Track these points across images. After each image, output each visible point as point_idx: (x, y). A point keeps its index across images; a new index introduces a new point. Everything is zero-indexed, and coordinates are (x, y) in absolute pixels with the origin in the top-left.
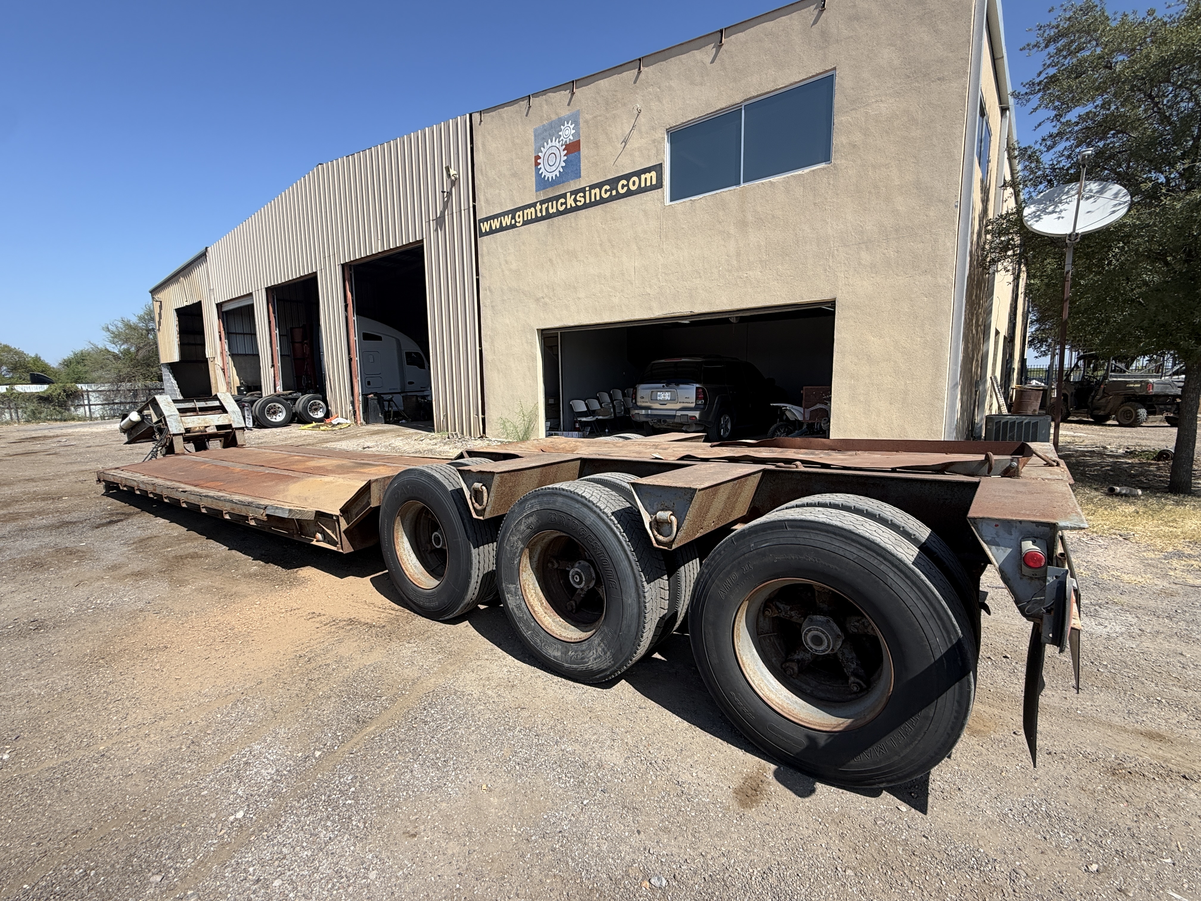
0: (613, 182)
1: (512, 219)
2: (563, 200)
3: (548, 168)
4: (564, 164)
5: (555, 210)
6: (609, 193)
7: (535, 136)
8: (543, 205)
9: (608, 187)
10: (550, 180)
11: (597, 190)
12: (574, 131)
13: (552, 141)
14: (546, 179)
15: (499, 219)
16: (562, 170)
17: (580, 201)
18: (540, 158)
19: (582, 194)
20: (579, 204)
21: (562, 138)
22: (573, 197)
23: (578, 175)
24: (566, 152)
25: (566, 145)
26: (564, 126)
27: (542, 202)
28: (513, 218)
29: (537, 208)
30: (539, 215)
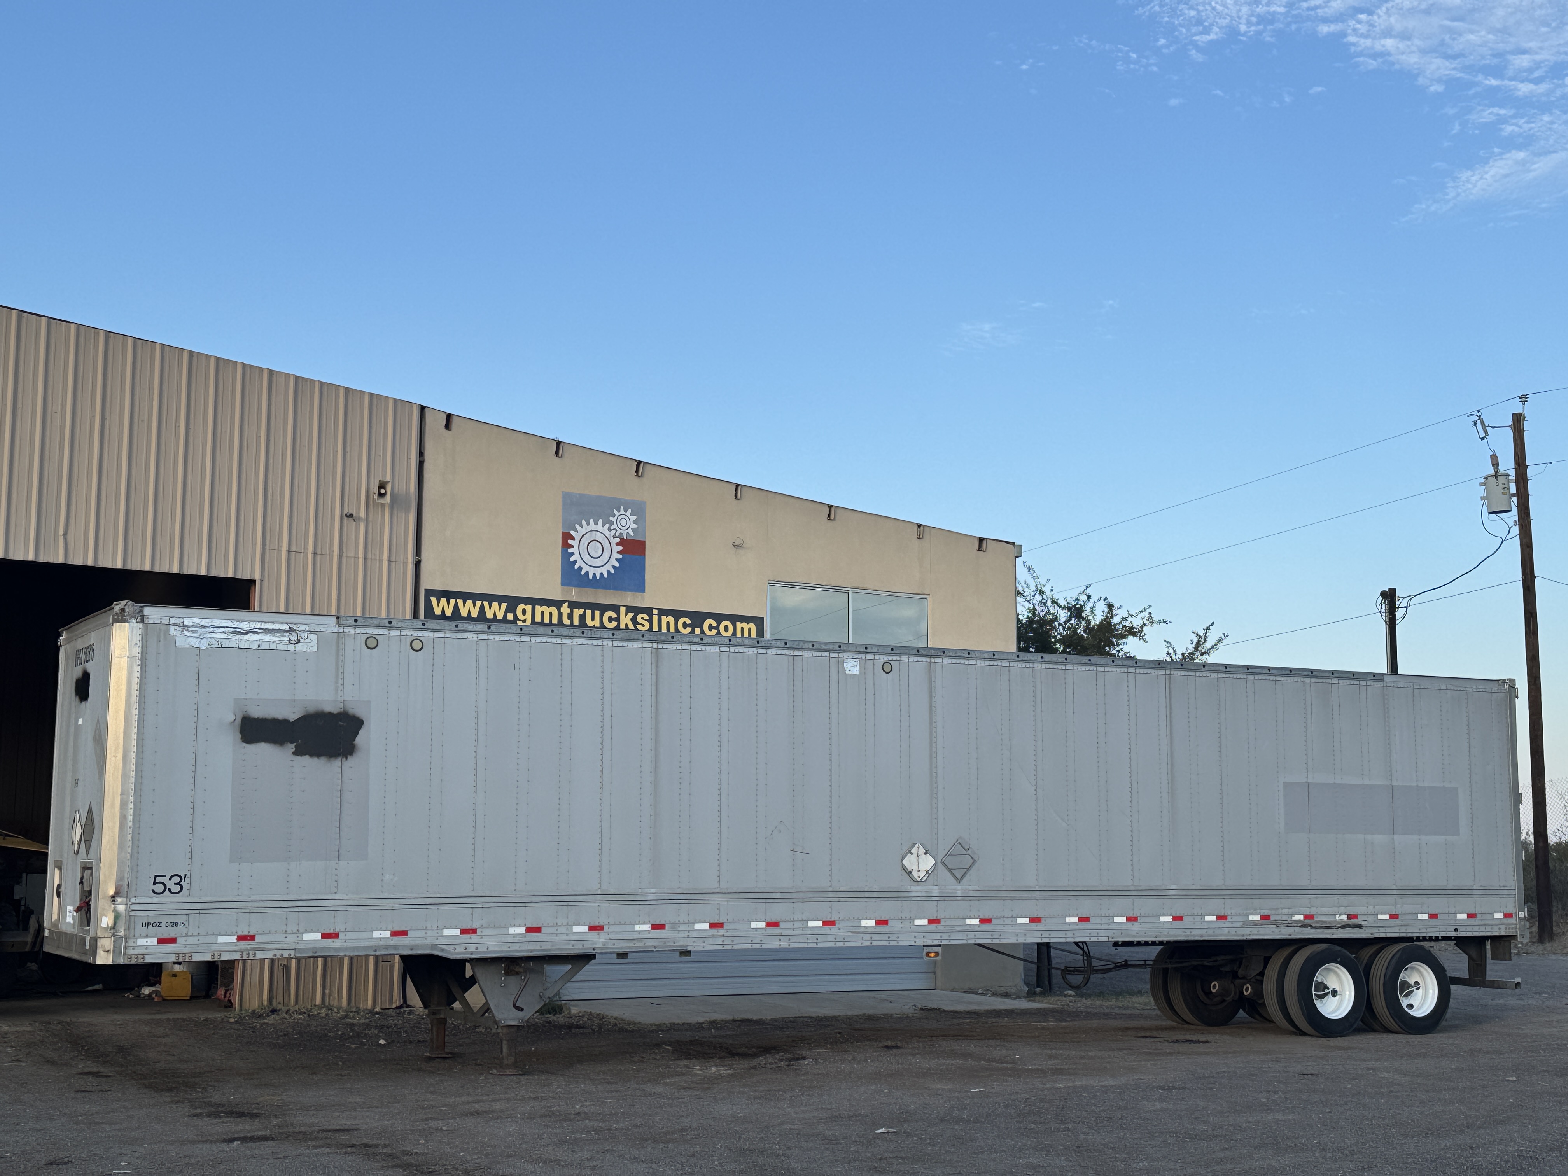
0: (697, 618)
1: (507, 611)
2: (614, 615)
3: (587, 558)
4: (617, 565)
5: (597, 623)
6: (689, 629)
7: (565, 504)
8: (575, 610)
9: (689, 622)
10: (591, 577)
11: (671, 620)
12: (635, 526)
13: (596, 523)
14: (583, 573)
15: (479, 603)
16: (613, 571)
17: (643, 625)
18: (573, 539)
19: (646, 617)
20: (639, 627)
21: (614, 526)
22: (631, 615)
23: (640, 588)
24: (620, 548)
25: (622, 540)
26: (619, 511)
27: (573, 605)
28: (511, 609)
29: (562, 610)
30: (567, 622)
